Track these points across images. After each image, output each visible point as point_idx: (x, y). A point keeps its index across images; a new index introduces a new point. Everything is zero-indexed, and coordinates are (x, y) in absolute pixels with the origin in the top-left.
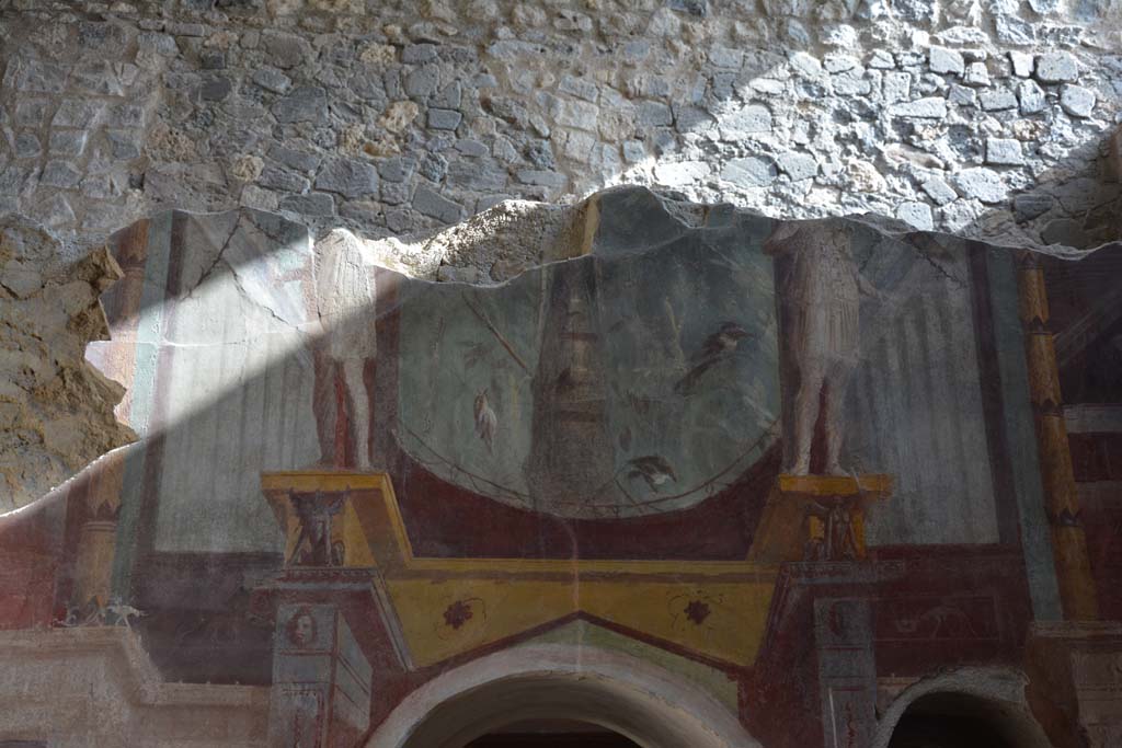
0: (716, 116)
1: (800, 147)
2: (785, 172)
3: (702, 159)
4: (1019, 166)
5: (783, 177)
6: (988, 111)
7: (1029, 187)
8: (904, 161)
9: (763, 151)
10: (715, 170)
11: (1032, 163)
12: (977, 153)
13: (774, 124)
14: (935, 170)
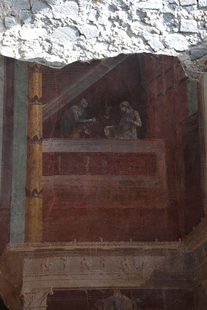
0: (51, 6)
1: (91, 23)
2: (83, 35)
3: (43, 27)
4: (195, 33)
5: (82, 37)
6: (182, 6)
7: (199, 43)
8: (141, 30)
9: (73, 24)
10: (50, 33)
11: (201, 32)
12: (176, 27)
13: (79, 11)
14: (155, 35)
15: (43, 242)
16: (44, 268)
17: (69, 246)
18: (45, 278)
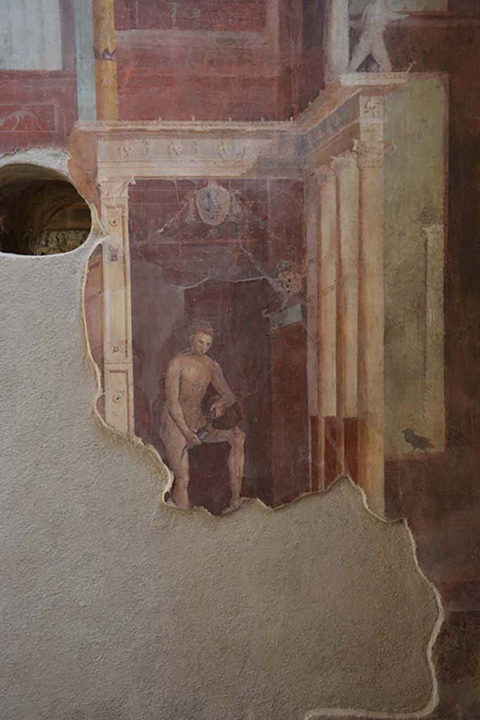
15: (119, 120)
16: (123, 153)
17: (152, 126)
18: (125, 164)
